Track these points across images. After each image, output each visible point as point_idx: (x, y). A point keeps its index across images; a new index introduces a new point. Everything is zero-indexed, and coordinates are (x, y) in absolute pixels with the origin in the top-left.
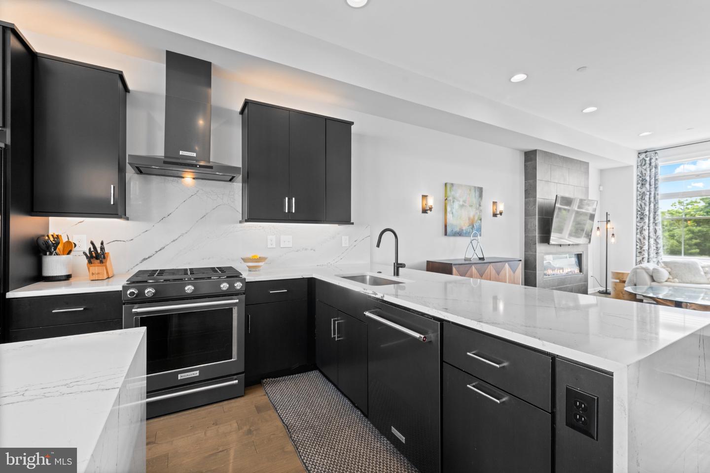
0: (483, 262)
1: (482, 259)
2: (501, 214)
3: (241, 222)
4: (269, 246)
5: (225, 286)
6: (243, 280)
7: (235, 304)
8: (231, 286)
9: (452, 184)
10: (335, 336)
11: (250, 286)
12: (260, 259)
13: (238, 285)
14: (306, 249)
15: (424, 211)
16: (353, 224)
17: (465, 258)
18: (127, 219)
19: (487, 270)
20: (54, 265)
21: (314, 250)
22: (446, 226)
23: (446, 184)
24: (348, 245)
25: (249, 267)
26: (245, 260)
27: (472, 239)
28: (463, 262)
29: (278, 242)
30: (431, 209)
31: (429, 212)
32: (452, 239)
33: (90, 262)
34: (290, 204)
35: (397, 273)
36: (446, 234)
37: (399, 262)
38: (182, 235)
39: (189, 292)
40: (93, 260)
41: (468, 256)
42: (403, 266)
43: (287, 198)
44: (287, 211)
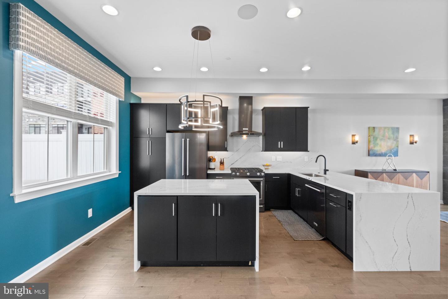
0: (396, 171)
1: (395, 170)
2: (416, 142)
3: (262, 151)
4: (272, 160)
5: (258, 174)
6: (264, 173)
7: (261, 180)
8: (261, 174)
9: (374, 128)
10: (297, 194)
11: (267, 175)
12: (269, 166)
13: (263, 174)
14: (288, 162)
15: (354, 143)
16: (309, 151)
17: (383, 169)
18: (228, 151)
19: (396, 177)
20: (212, 165)
21: (291, 163)
22: (369, 151)
23: (369, 128)
24: (307, 161)
25: (265, 168)
26: (264, 166)
27: (387, 159)
28: (381, 171)
29: (276, 159)
30: (357, 142)
31: (356, 143)
32: (374, 158)
33: (220, 165)
34: (281, 144)
35: (325, 173)
36: (369, 155)
37: (327, 169)
38: (243, 156)
39: (248, 175)
40: (221, 164)
41: (384, 168)
42: (328, 170)
43: (279, 142)
44: (279, 147)
